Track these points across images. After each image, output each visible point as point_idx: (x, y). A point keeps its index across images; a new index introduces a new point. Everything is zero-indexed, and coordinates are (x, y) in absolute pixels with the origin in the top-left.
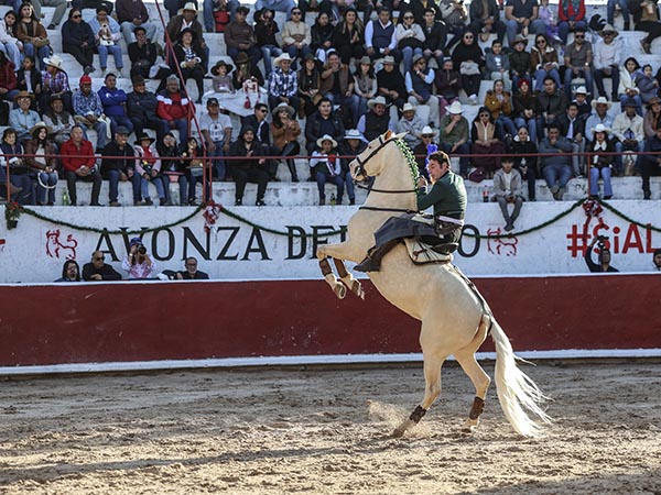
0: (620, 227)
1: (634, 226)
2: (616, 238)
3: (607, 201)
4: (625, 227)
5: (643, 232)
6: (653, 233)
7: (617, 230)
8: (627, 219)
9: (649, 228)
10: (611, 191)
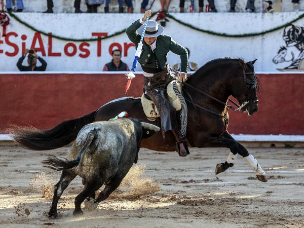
0: (26, 34)
1: (38, 34)
2: (24, 44)
3: (18, 14)
4: (31, 35)
5: (45, 39)
6: (54, 40)
7: (24, 37)
8: (32, 28)
9: (50, 36)
10: (23, 6)
